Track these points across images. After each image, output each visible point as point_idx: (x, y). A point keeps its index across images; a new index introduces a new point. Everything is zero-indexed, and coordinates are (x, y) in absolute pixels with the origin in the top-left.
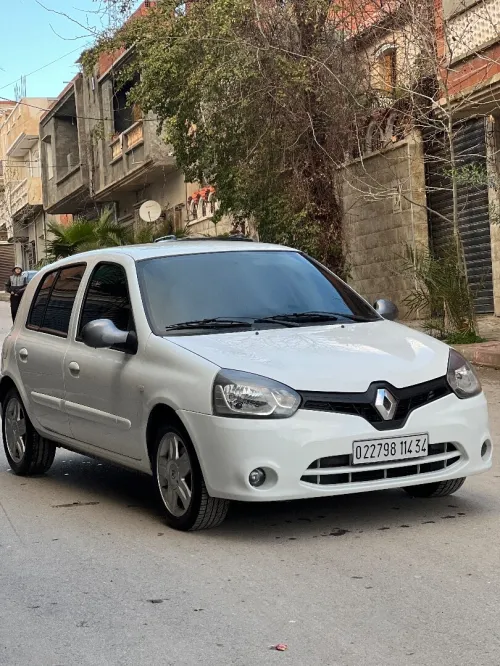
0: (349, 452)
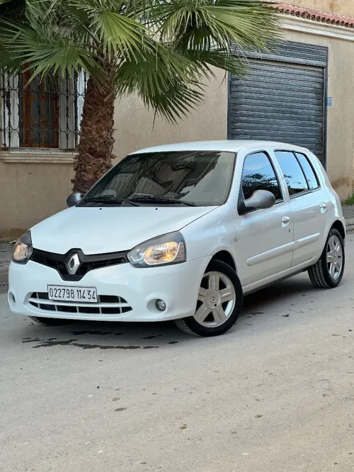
0: (46, 291)
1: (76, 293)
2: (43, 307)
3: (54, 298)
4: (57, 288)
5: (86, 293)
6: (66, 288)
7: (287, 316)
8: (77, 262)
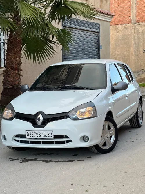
1: (41, 134)
2: (22, 142)
3: (29, 137)
4: (31, 132)
5: (47, 134)
6: (36, 132)
7: (133, 142)
8: (42, 119)
